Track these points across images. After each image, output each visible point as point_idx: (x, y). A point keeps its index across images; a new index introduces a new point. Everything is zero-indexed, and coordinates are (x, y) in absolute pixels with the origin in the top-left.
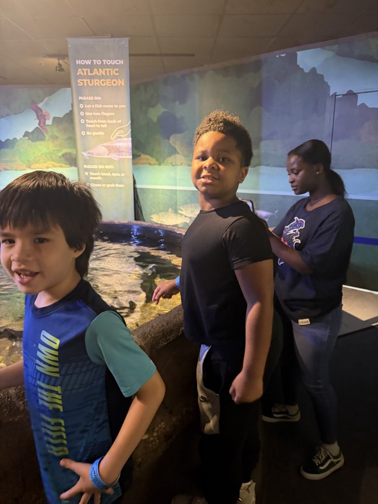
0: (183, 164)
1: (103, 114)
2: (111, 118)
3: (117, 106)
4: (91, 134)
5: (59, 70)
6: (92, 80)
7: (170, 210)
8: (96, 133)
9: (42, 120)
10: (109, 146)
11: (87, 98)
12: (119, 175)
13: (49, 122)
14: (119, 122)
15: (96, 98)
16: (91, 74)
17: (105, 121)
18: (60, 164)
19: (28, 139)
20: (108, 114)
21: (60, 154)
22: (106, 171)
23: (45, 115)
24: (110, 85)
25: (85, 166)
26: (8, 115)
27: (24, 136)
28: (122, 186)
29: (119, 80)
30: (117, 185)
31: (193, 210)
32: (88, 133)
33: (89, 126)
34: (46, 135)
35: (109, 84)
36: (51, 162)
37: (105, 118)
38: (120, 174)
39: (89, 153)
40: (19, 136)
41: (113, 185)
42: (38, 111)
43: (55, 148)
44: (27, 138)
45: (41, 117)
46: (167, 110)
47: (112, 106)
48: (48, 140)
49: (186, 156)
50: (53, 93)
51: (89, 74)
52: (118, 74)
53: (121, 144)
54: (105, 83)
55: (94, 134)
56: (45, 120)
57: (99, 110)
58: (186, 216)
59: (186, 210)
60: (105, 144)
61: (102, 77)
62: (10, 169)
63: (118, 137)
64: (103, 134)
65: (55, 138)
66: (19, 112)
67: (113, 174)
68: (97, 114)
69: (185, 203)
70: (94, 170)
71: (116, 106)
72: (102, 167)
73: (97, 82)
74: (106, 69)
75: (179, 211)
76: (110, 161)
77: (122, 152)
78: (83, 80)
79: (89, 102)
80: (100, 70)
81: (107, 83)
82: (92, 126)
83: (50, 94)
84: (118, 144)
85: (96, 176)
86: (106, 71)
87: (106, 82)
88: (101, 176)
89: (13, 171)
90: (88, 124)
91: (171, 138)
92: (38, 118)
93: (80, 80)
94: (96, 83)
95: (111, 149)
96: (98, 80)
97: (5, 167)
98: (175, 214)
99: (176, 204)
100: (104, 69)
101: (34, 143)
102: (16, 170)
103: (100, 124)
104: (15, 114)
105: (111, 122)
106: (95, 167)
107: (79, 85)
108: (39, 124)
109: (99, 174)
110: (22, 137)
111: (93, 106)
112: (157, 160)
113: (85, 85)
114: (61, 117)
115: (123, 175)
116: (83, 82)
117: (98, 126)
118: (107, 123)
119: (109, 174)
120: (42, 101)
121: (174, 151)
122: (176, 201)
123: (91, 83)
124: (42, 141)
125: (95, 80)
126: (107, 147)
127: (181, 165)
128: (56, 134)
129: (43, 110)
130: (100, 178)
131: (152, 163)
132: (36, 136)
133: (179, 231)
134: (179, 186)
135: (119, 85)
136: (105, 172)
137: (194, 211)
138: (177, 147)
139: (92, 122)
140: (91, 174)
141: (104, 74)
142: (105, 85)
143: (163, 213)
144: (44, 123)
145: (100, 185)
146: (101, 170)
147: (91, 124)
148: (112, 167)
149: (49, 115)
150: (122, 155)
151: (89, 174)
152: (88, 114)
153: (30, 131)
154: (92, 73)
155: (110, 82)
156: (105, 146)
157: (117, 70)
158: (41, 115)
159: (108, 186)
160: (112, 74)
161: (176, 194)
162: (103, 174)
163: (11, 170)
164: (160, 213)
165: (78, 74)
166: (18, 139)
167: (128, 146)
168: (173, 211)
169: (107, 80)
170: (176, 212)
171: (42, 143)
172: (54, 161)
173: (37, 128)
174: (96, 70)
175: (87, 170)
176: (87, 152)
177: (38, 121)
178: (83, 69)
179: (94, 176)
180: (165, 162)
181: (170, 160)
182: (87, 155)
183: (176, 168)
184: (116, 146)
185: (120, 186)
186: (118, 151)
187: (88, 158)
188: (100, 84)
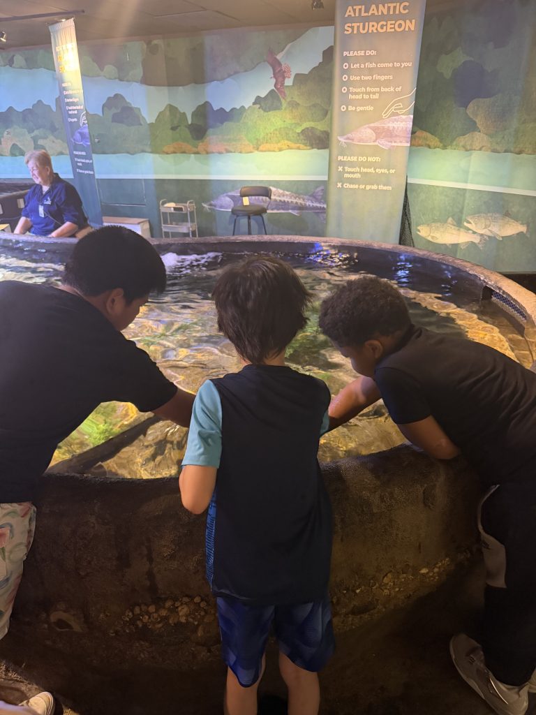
0: (484, 148)
1: (376, 77)
2: (387, 84)
3: (398, 65)
4: (354, 109)
5: (316, 7)
6: (367, 24)
7: (450, 220)
8: (362, 108)
9: (280, 79)
10: (378, 128)
11: (355, 53)
12: (386, 171)
13: (289, 82)
14: (399, 89)
15: (369, 53)
16: (366, 14)
17: (378, 89)
18: (298, 145)
19: (259, 108)
20: (383, 78)
21: (299, 130)
22: (370, 165)
23: (285, 72)
24: (393, 30)
25: (340, 158)
26: (236, 73)
27: (254, 104)
28: (389, 188)
29: (407, 21)
30: (381, 187)
31: (488, 223)
32: (350, 108)
33: (354, 97)
34: (283, 101)
35: (391, 28)
36: (286, 142)
37: (378, 84)
38: (388, 170)
39: (348, 139)
40: (248, 102)
41: (375, 187)
42: (276, 65)
43: (293, 121)
44: (258, 106)
45: (279, 74)
46: (472, 59)
47: (391, 65)
48: (285, 109)
49: (491, 136)
50: (299, 37)
51: (363, 14)
52: (407, 11)
53: (396, 125)
54: (385, 27)
55: (359, 109)
56: (284, 78)
57: (371, 71)
58: (474, 233)
59: (476, 224)
60: (372, 125)
61: (383, 17)
62: (233, 150)
63: (394, 114)
64: (372, 108)
65: (294, 105)
66: (251, 67)
67: (377, 170)
68: (366, 78)
69: (477, 212)
70: (352, 164)
71: (396, 65)
72: (363, 159)
73: (373, 27)
74: (389, 5)
75: (465, 224)
76: (376, 151)
77: (396, 136)
78: (353, 24)
79: (357, 59)
80: (381, 6)
81: (389, 26)
82: (357, 97)
83: (295, 37)
84: (391, 125)
85: (353, 173)
86: (389, 8)
87: (386, 25)
88: (360, 173)
89: (237, 155)
90: (352, 93)
91: (471, 105)
92: (275, 76)
93: (350, 25)
94: (371, 28)
95: (379, 133)
96: (375, 24)
97: (227, 147)
98: (457, 228)
99: (461, 212)
100: (386, 5)
101: (266, 113)
102: (241, 152)
103: (369, 93)
104: (246, 71)
105: (387, 90)
106: (355, 159)
107: (346, 32)
108: (275, 86)
109: (358, 169)
110: (251, 104)
111: (363, 66)
112: (441, 140)
113: (355, 32)
114: (307, 73)
115: (392, 171)
116: (352, 28)
117: (366, 97)
118: (380, 93)
119: (372, 170)
120: (282, 50)
121: (472, 127)
122: (463, 208)
123: (364, 29)
124: (277, 111)
125: (371, 24)
126: (375, 130)
127: (480, 149)
128: (297, 99)
129: (283, 63)
130: (358, 176)
131: (432, 144)
132: (268, 103)
133: (473, 270)
134: (471, 183)
135: (407, 29)
136: (367, 168)
137: (489, 226)
138: (479, 121)
139: (359, 90)
140: (347, 169)
141: (385, 13)
142: (384, 30)
143: (438, 224)
144: (282, 84)
145: (357, 186)
146: (362, 164)
147: (357, 93)
148: (378, 159)
149: (290, 71)
150: (395, 142)
151: (344, 169)
152: (353, 78)
153: (263, 96)
154: (368, 13)
155: (393, 26)
156: (370, 128)
157: (407, 4)
158: (279, 71)
159: (368, 187)
160: (397, 12)
161: (464, 195)
162: (363, 170)
163: (234, 152)
164: (433, 224)
165: (346, 16)
166: (247, 107)
167: (406, 128)
168: (455, 223)
169: (389, 23)
170: (459, 223)
171: (277, 113)
172: (290, 140)
173: (273, 90)
174: (373, 6)
175: (342, 163)
176: (345, 137)
177: (274, 81)
178: (355, 8)
179: (349, 173)
180: (455, 143)
181: (462, 140)
182: (344, 141)
183: (471, 155)
184: (389, 127)
185: (385, 188)
186: (390, 134)
187: (345, 146)
188: (377, 29)
